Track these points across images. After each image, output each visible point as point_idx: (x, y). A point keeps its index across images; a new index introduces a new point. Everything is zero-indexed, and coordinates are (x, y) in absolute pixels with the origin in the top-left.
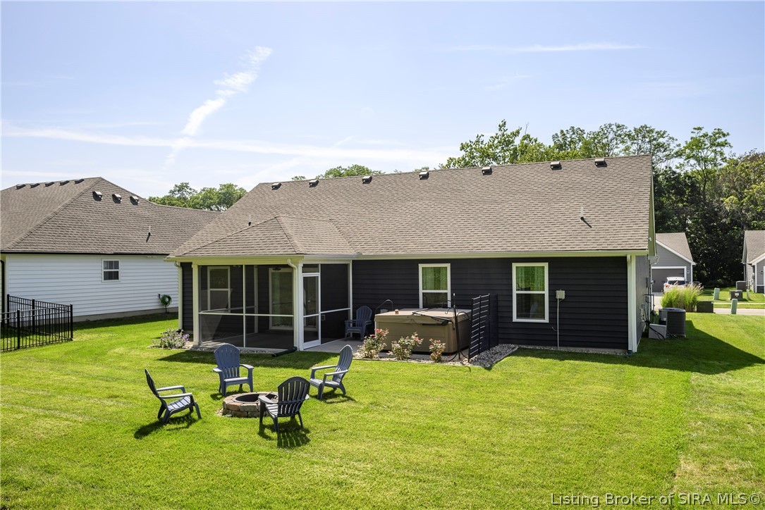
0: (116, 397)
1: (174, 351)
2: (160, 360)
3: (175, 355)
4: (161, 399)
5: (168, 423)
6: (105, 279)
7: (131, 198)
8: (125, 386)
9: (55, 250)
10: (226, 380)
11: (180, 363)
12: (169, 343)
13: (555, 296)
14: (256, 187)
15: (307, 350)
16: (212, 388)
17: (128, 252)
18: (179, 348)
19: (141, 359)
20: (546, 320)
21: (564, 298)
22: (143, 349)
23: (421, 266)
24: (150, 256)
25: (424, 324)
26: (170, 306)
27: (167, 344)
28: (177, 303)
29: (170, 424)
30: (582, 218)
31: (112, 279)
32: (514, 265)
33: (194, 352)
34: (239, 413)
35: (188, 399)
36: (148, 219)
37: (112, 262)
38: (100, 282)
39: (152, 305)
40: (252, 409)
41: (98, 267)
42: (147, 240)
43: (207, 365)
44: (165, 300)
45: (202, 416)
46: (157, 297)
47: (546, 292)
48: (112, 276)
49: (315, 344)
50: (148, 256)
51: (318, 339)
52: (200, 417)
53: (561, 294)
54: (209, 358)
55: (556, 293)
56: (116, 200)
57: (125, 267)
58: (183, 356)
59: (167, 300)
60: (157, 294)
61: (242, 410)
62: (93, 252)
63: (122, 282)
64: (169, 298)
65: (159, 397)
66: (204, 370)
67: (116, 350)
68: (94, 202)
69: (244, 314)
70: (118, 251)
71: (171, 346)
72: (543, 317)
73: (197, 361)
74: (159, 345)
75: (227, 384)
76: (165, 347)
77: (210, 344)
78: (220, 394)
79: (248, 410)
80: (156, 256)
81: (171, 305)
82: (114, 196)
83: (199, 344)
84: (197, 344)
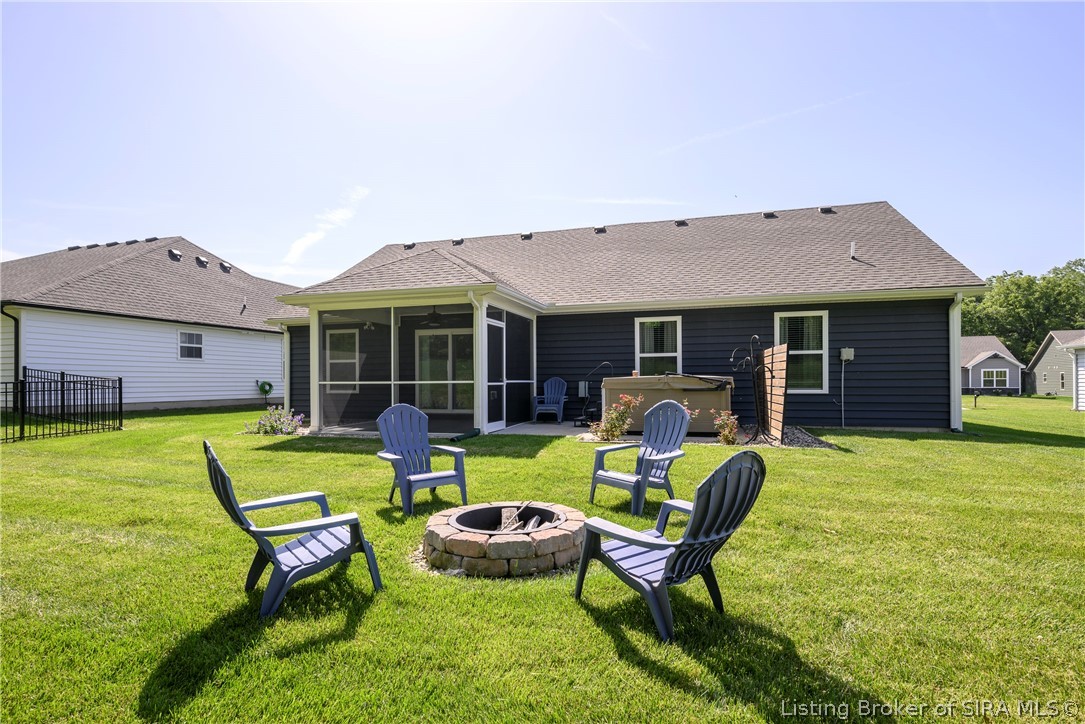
0: (144, 522)
1: (280, 438)
2: (258, 449)
3: (281, 443)
4: (254, 534)
5: (280, 613)
6: (182, 356)
7: (221, 265)
8: (177, 497)
9: (104, 310)
10: (413, 478)
11: (294, 453)
12: (272, 427)
13: (840, 356)
14: (384, 248)
15: (500, 433)
16: (373, 496)
17: (214, 323)
18: (289, 433)
19: (224, 449)
20: (825, 390)
21: (852, 358)
22: (228, 436)
23: (638, 321)
24: (246, 332)
25: (685, 390)
26: (270, 396)
27: (269, 429)
28: (281, 390)
29: (289, 618)
30: (853, 258)
31: (192, 356)
32: (778, 316)
33: (315, 438)
34: (483, 564)
35: (345, 533)
36: (242, 290)
37: (193, 334)
38: (175, 360)
39: (249, 393)
40: (522, 553)
41: (173, 340)
42: (241, 313)
43: (343, 455)
44: (264, 388)
45: (384, 582)
46: (255, 384)
47: (825, 352)
48: (192, 352)
49: (499, 426)
50: (244, 332)
51: (501, 419)
52: (378, 586)
53: (848, 354)
54: (342, 445)
55: (840, 353)
56: (201, 264)
57: (210, 342)
58: (296, 444)
59: (267, 388)
60: (254, 380)
61: (492, 555)
62: (164, 318)
63: (207, 361)
64: (270, 386)
65: (248, 531)
66: (341, 463)
67: (183, 439)
68: (169, 261)
69: (392, 382)
70: (201, 321)
71: (274, 431)
72: (821, 386)
73: (324, 450)
74: (256, 430)
75: (414, 486)
76: (266, 432)
77: (337, 430)
78: (399, 509)
79: (509, 553)
80: (253, 333)
81: (274, 394)
82: (197, 259)
83: (320, 430)
84: (316, 429)
